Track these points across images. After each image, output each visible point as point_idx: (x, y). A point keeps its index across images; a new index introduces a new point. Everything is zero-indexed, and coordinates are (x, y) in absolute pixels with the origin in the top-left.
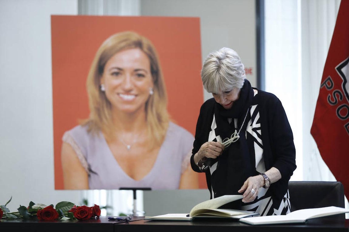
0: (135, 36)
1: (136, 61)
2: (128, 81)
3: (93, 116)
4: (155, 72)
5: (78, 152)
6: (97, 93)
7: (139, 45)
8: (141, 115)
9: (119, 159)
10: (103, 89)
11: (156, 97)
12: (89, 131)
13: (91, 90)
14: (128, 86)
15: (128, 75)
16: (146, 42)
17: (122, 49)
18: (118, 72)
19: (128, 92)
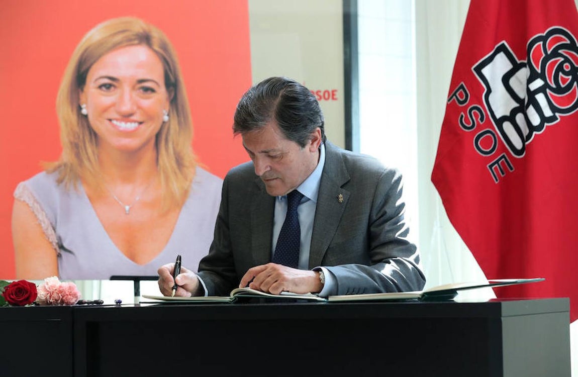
0: (138, 25)
1: (140, 66)
2: (127, 99)
3: (67, 156)
4: (171, 84)
5: (41, 217)
6: (74, 118)
7: (145, 39)
8: (149, 154)
9: (110, 228)
10: (84, 111)
11: (174, 125)
12: (60, 181)
13: (64, 113)
14: (126, 108)
15: (127, 89)
16: (156, 34)
17: (116, 46)
18: (110, 84)
19: (127, 117)
